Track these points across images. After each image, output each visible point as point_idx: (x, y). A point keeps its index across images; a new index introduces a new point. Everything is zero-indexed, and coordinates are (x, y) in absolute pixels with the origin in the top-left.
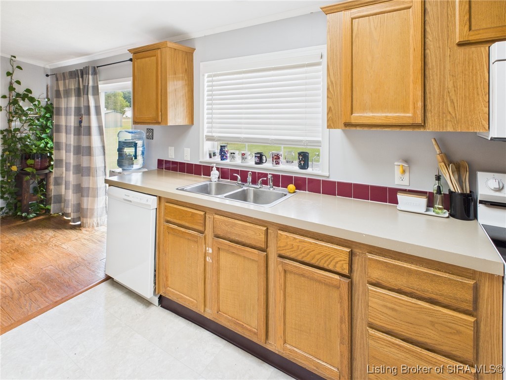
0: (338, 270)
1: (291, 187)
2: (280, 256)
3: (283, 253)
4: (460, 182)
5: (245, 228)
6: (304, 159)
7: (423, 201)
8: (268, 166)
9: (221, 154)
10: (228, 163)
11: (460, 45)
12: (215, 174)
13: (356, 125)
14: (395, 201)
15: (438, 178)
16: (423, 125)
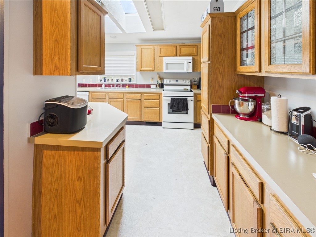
0: (139, 98)
1: (127, 87)
2: (127, 99)
3: (127, 98)
4: (161, 81)
5: (118, 95)
6: (130, 80)
7: (155, 86)
8: (120, 82)
9: (104, 80)
10: (107, 82)
11: (159, 56)
12: (103, 86)
13: (142, 71)
14: (150, 87)
15: (158, 81)
16: (154, 71)
